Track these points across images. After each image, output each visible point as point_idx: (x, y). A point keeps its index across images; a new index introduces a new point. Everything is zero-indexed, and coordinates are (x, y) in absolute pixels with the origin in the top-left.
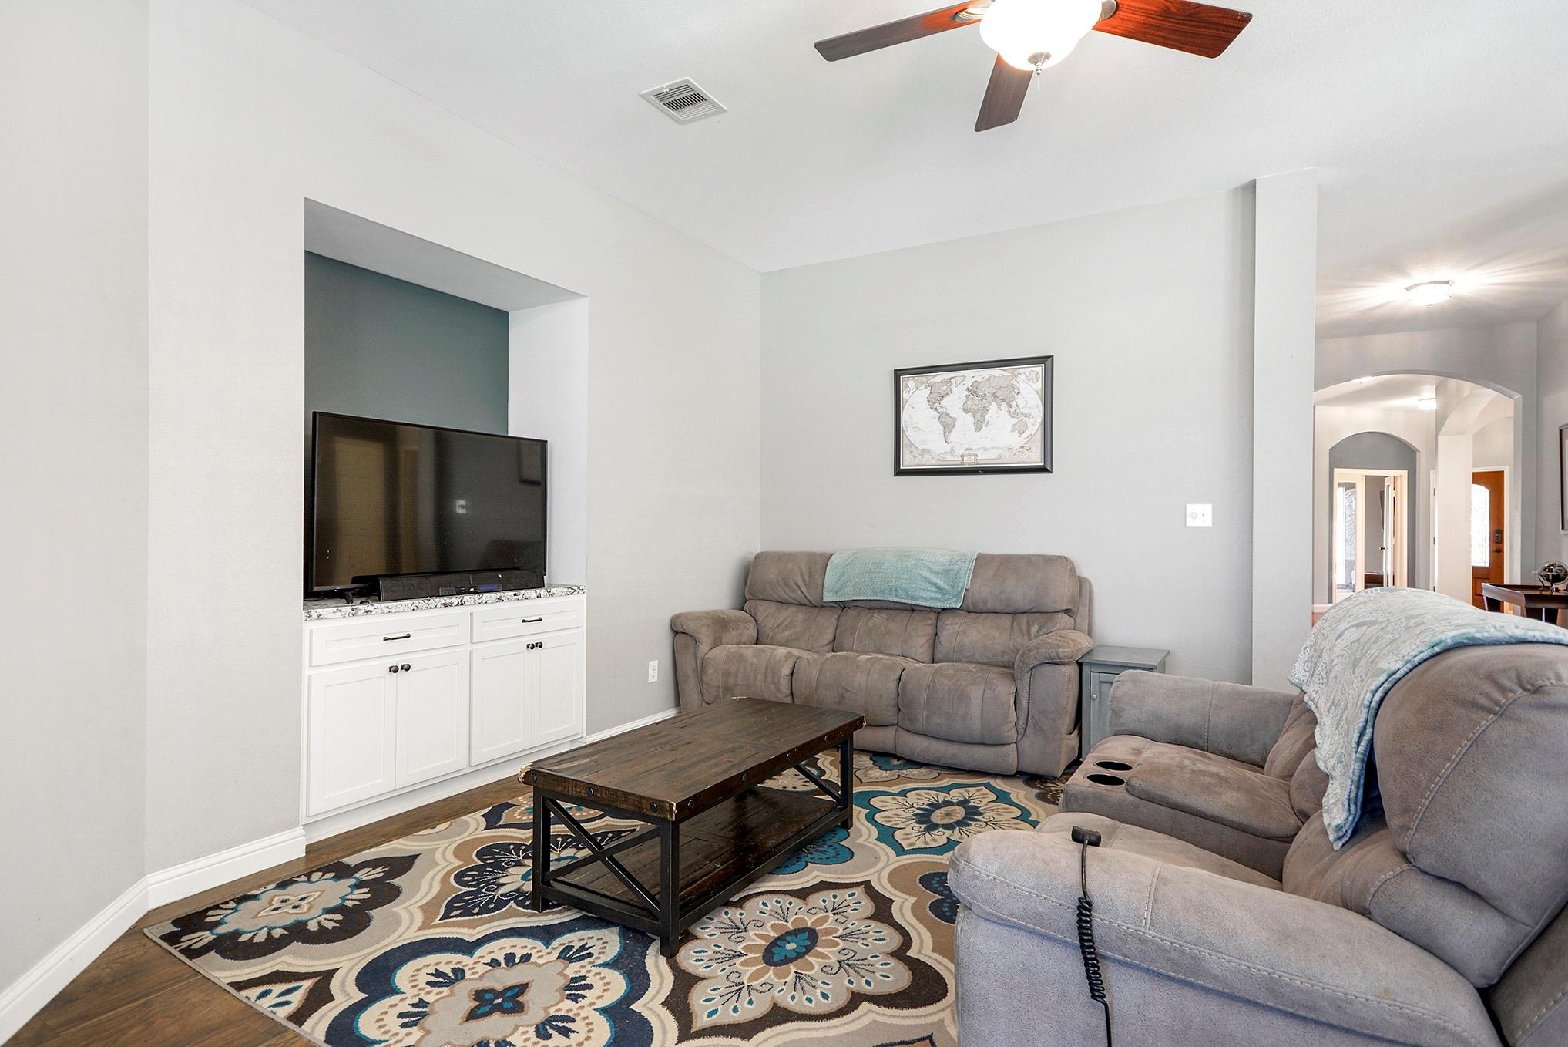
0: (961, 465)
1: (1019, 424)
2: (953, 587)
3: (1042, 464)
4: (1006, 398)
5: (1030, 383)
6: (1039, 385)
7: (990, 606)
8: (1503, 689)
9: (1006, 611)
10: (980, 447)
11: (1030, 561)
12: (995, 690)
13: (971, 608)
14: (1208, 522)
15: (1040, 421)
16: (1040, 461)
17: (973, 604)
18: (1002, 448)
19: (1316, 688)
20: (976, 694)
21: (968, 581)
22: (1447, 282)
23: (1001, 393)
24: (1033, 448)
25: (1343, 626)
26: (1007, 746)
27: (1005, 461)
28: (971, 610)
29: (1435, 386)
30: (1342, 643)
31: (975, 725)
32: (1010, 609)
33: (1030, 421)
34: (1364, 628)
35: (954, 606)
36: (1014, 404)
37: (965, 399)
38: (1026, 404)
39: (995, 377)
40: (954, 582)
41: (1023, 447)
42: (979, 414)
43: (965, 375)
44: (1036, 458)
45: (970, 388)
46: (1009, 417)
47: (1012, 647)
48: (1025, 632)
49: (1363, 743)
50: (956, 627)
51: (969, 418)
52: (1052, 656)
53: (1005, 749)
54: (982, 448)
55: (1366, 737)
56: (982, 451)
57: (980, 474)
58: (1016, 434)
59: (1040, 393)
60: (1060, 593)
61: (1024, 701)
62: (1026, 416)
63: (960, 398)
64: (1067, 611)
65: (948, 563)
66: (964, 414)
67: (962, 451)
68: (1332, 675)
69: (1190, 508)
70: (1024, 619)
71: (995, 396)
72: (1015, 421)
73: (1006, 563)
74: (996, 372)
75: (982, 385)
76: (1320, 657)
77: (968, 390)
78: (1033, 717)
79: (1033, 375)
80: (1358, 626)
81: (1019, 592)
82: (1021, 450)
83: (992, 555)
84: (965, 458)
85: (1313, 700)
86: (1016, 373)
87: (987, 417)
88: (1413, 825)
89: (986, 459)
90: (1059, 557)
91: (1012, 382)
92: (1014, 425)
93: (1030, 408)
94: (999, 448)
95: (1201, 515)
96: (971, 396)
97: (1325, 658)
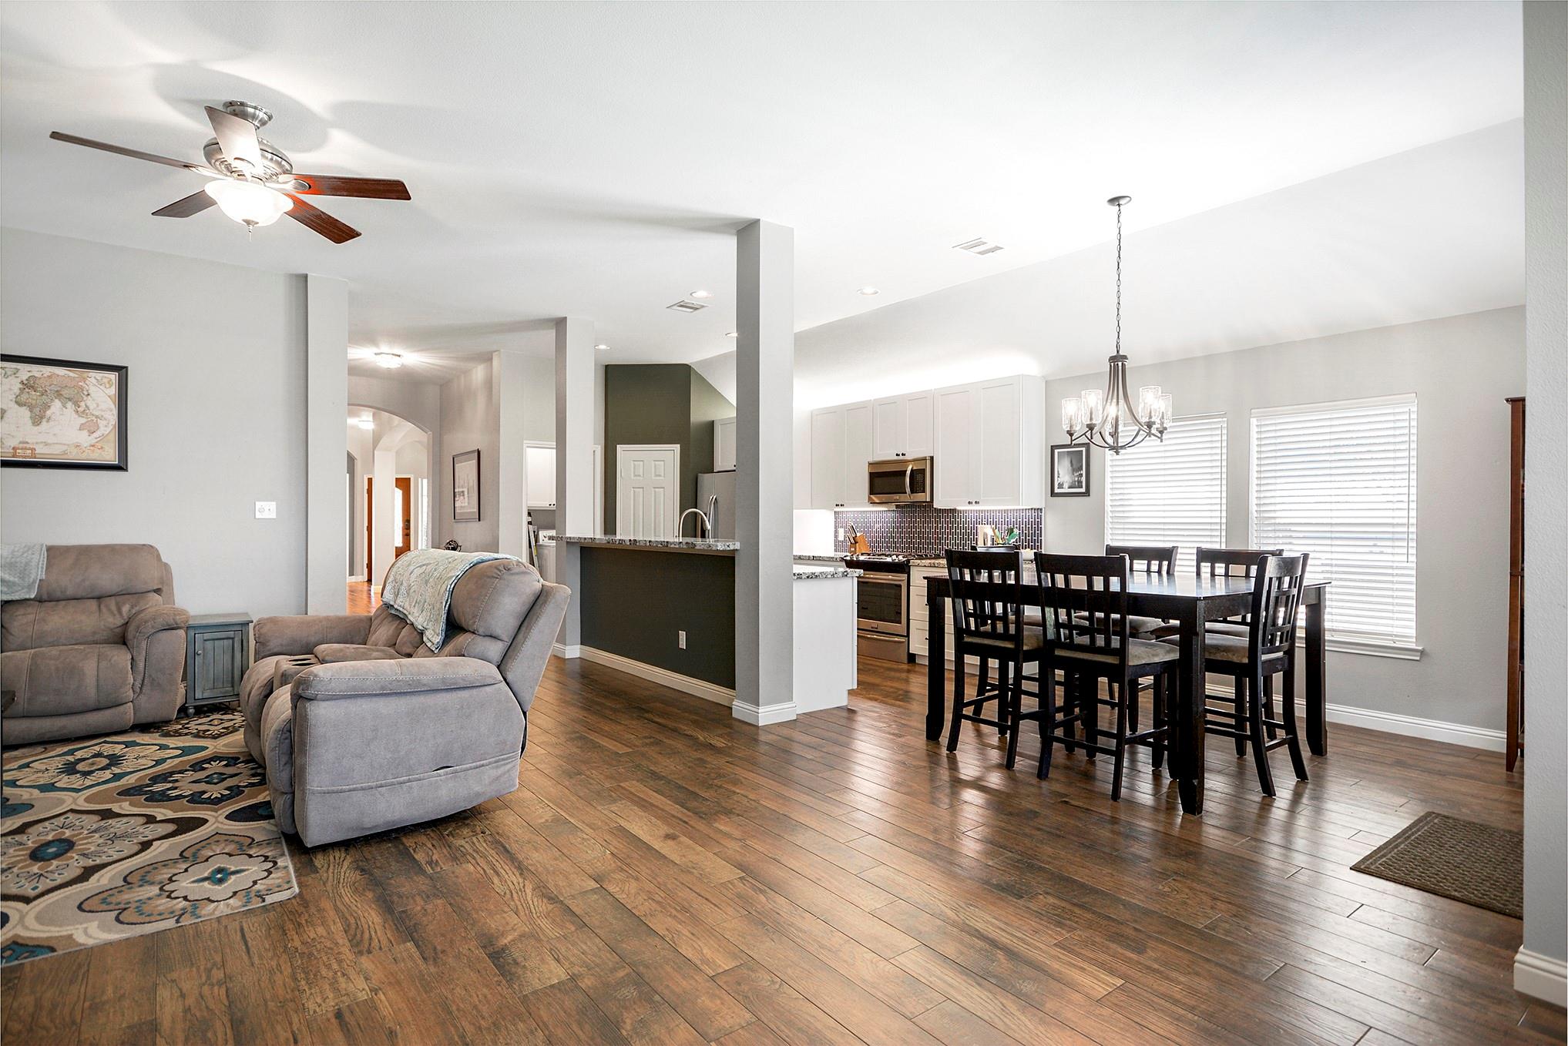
0: (13, 457)
1: (87, 424)
2: (22, 578)
3: (117, 463)
4: (75, 398)
5: (101, 387)
6: (113, 390)
7: (70, 592)
8: (500, 571)
9: (89, 596)
10: (39, 441)
11: (113, 549)
12: (110, 660)
13: (45, 597)
14: (273, 515)
15: (114, 423)
16: (113, 459)
17: (48, 593)
18: (68, 445)
19: (401, 600)
20: (90, 668)
21: (42, 571)
22: (399, 356)
23: (66, 391)
24: (106, 448)
25: (412, 568)
26: (125, 705)
27: (71, 457)
28: (46, 599)
29: (372, 414)
30: (413, 576)
31: (91, 694)
32: (96, 594)
33: (102, 423)
34: (424, 567)
35: (27, 597)
36: (82, 404)
37: (18, 392)
38: (98, 406)
39: (58, 376)
40: (23, 573)
41: (93, 446)
42: (38, 409)
43: (18, 367)
44: (110, 456)
45: (25, 382)
46: (77, 416)
47: (103, 627)
48: (116, 612)
49: (447, 606)
50: (31, 617)
51: (25, 412)
52: (170, 623)
53: (121, 708)
54: (42, 442)
55: (448, 603)
56: (41, 446)
57: (39, 468)
58: (85, 433)
59: (113, 397)
60: (148, 577)
61: (141, 665)
62: (97, 417)
63: (10, 389)
64: (158, 591)
65: (10, 556)
66: (16, 406)
67: (14, 443)
68: (412, 591)
69: (258, 504)
70: (112, 603)
71: (58, 394)
72: (83, 420)
73: (85, 553)
74: (61, 371)
75: (41, 381)
76: (402, 584)
77: (22, 383)
78: (150, 676)
79: (105, 380)
80: (420, 566)
81: (106, 579)
82: (92, 448)
83: (67, 546)
84: (18, 451)
85: (400, 606)
86: (85, 375)
87: (48, 413)
88: (477, 620)
89: (44, 453)
90: (144, 545)
91: (80, 384)
92: (82, 424)
93: (102, 410)
94: (64, 444)
95: (267, 510)
96: (27, 390)
97: (405, 584)
